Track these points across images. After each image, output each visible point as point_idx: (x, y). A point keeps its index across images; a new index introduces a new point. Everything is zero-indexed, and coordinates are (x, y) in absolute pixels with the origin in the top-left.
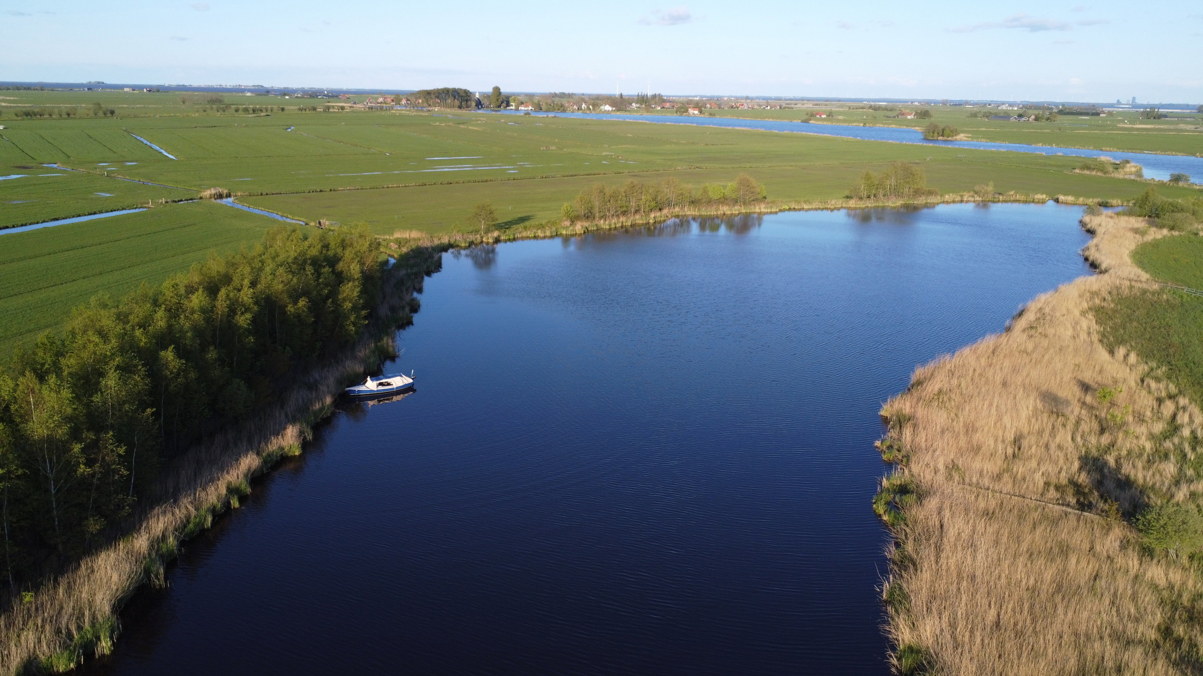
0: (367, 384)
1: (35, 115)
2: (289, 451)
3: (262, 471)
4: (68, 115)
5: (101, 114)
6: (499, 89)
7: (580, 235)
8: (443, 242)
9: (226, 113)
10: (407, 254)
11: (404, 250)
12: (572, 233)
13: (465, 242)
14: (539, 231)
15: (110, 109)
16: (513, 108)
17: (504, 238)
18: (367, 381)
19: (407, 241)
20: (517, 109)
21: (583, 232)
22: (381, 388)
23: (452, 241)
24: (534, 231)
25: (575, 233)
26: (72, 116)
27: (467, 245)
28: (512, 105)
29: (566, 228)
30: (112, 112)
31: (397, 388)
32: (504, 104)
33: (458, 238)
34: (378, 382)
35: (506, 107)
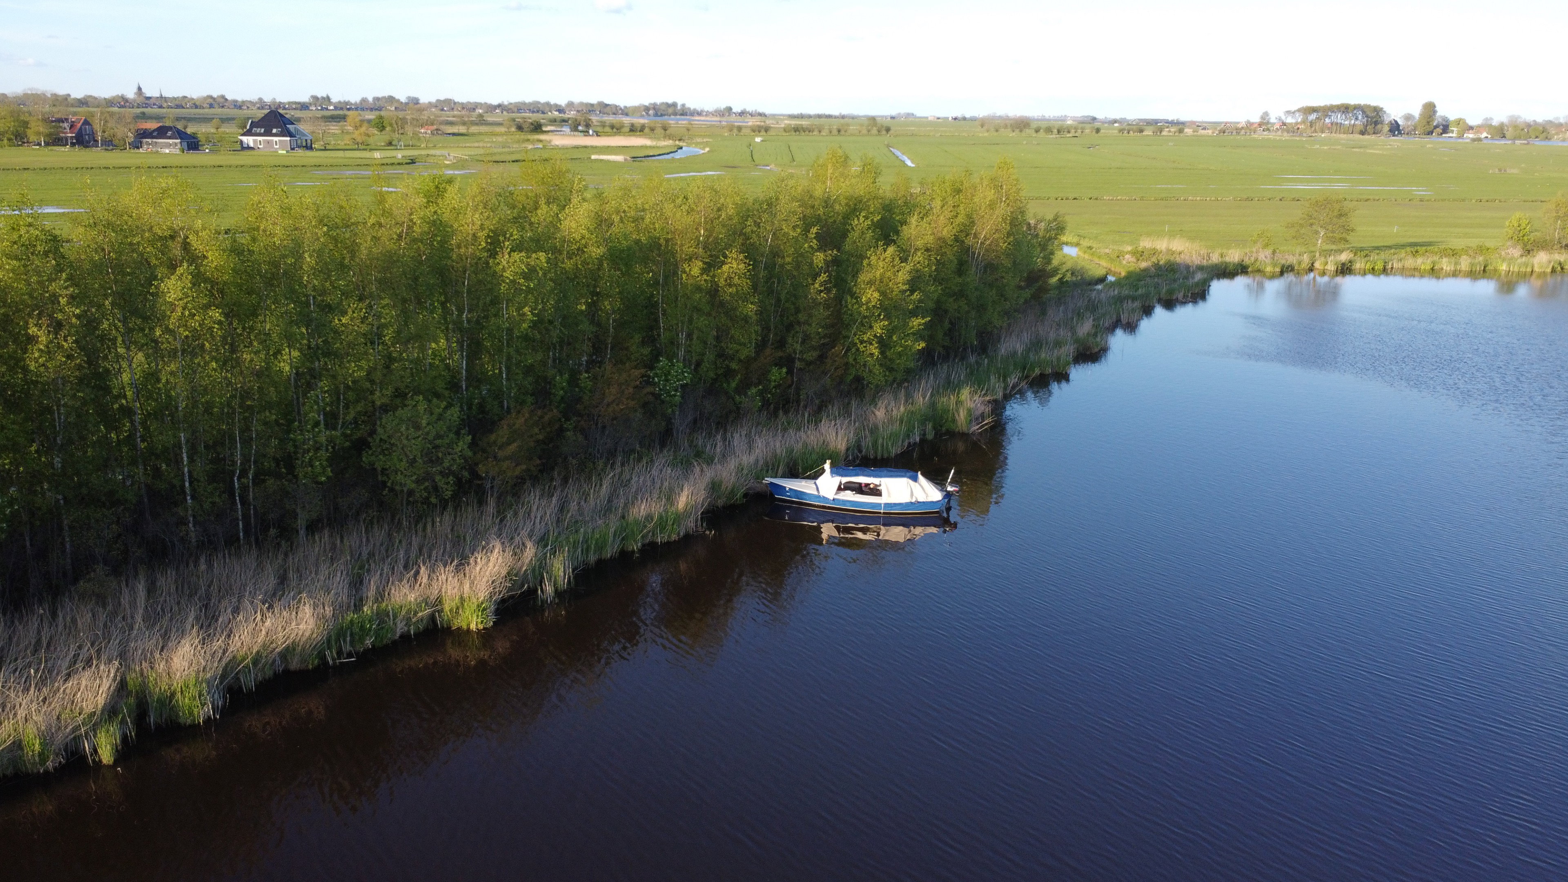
0: (820, 481)
1: (804, 132)
2: (456, 612)
3: (322, 657)
4: (839, 131)
5: (874, 131)
6: (1435, 106)
7: (1542, 275)
8: (1227, 259)
9: (1023, 134)
10: (1145, 270)
11: (1143, 265)
12: (1523, 269)
13: (1275, 265)
14: (1445, 260)
15: (885, 125)
16: (1454, 135)
17: (1363, 265)
18: (823, 471)
19: (1154, 252)
20: (1461, 136)
21: (1549, 270)
22: (849, 496)
23: (1247, 261)
24: (1436, 258)
25: (1529, 269)
26: (842, 132)
27: (1278, 270)
28: (1452, 132)
29: (1511, 261)
30: (888, 130)
31: (887, 505)
32: (1439, 130)
33: (1261, 256)
34: (845, 480)
35: (1442, 134)
